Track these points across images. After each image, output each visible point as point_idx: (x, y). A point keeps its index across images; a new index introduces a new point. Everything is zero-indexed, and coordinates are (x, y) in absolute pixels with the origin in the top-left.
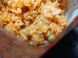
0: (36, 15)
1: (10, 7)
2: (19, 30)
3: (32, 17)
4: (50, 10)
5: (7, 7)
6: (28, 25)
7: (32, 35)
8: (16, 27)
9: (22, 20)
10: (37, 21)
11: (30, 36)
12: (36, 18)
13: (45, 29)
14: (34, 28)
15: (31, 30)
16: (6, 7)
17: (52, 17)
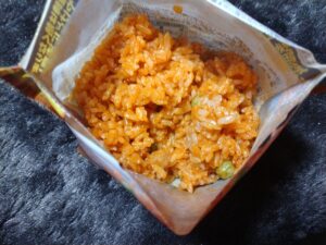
0: (181, 117)
1: (120, 108)
2: (144, 157)
3: (171, 122)
4: (213, 113)
5: (111, 108)
6: (164, 139)
7: (177, 163)
9: (148, 130)
10: (184, 130)
12: (183, 123)
14: (178, 146)
15: (172, 150)
16: (108, 108)
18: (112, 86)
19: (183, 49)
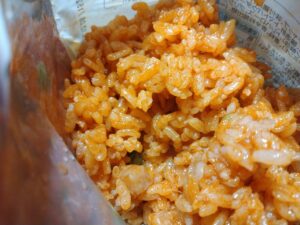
0: (196, 136)
1: (122, 79)
2: (114, 163)
3: (177, 136)
4: (250, 138)
5: (112, 75)
6: (157, 158)
7: (156, 201)
8: (110, 149)
9: (143, 133)
10: (191, 157)
11: (144, 202)
12: (194, 145)
13: (206, 202)
14: (170, 177)
16: (107, 74)
17: (250, 168)
18: (129, 50)
19: (244, 52)
